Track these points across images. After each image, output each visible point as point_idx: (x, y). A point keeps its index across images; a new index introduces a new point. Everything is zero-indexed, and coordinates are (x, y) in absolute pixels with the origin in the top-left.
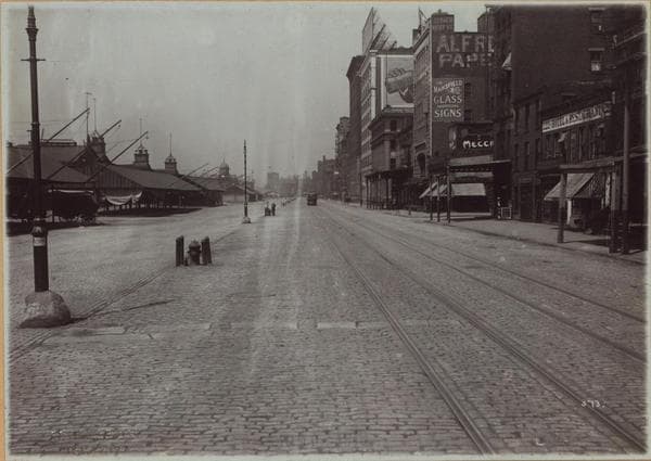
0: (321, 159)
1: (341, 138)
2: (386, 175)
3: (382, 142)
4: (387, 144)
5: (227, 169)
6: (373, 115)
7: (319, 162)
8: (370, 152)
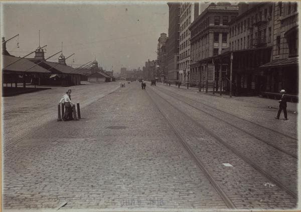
0: (147, 61)
1: (161, 45)
2: (208, 61)
3: (206, 36)
4: (211, 36)
5: (96, 63)
6: (192, 20)
7: (146, 62)
8: (189, 47)
